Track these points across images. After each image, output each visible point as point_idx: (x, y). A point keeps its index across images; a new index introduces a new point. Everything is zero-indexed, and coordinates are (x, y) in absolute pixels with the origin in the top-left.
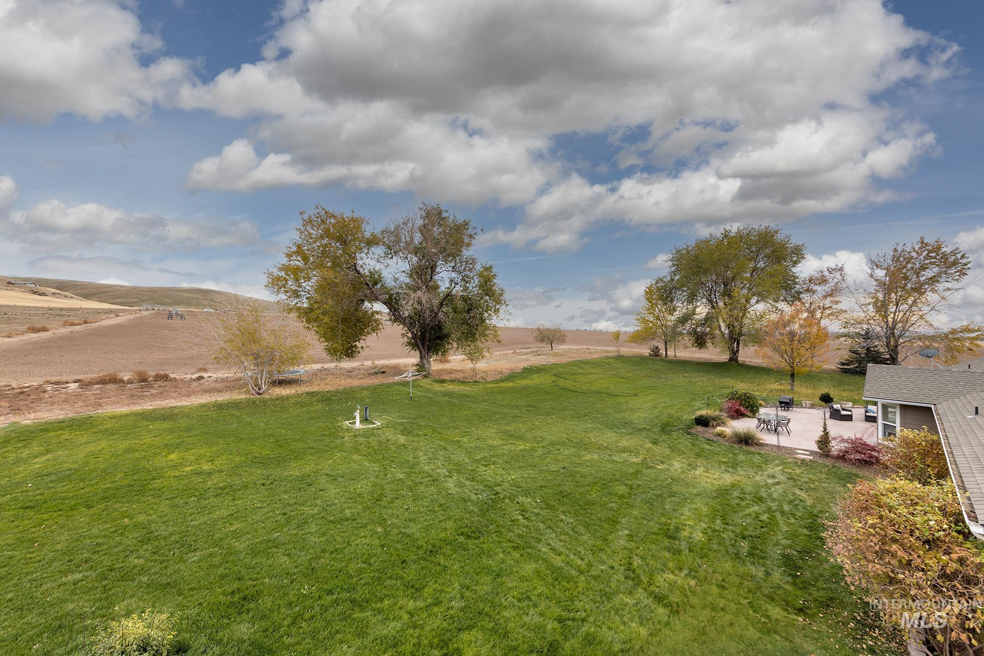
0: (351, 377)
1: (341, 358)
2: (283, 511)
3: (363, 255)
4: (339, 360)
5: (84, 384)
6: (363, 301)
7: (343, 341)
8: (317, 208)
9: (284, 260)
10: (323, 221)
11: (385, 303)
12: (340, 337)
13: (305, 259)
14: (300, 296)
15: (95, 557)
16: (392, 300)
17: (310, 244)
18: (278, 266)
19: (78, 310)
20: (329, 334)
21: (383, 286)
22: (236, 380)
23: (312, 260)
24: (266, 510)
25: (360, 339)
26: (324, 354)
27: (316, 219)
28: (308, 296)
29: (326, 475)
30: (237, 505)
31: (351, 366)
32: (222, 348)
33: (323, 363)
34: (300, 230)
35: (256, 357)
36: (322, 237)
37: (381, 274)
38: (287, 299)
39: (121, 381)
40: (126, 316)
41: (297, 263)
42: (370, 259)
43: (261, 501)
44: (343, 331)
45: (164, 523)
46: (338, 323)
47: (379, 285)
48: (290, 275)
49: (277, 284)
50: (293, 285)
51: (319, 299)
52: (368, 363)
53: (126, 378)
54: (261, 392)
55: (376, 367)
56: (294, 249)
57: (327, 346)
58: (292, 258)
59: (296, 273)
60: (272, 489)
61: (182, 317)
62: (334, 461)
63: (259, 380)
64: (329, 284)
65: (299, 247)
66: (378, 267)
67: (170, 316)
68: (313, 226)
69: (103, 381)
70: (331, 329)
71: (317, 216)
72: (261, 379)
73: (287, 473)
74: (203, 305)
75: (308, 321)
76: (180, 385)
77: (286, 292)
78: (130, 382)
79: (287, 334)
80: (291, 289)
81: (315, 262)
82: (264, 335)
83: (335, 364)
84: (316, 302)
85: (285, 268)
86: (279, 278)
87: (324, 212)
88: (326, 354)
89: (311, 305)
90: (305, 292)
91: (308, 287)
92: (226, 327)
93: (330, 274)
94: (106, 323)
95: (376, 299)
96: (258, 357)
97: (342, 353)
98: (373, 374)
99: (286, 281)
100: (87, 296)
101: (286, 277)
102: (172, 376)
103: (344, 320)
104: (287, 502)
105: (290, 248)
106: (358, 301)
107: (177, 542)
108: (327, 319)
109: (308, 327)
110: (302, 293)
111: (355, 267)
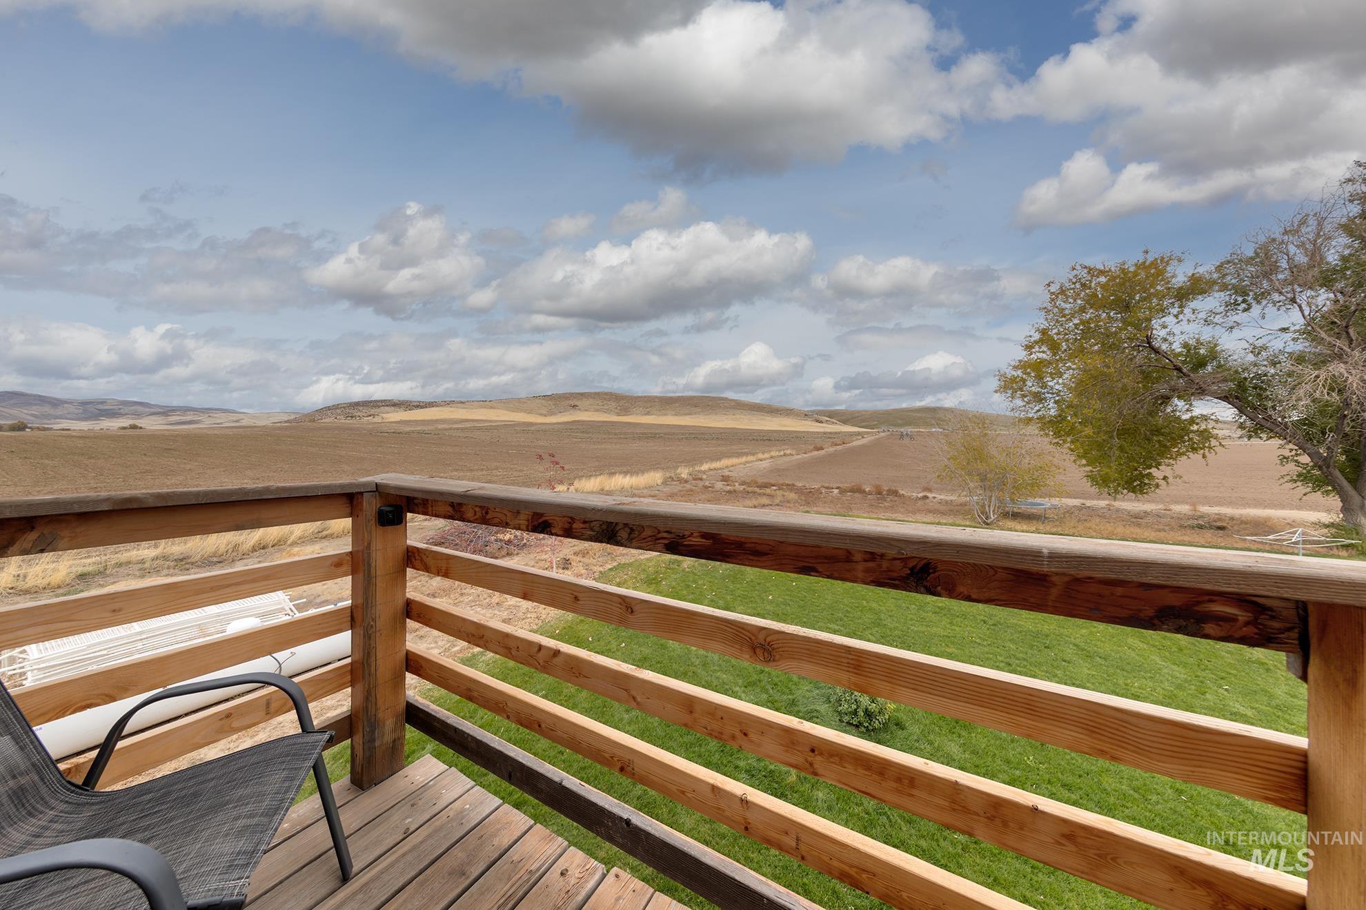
0: (1139, 525)
1: (1116, 492)
2: (1008, 660)
3: (1169, 320)
4: (1114, 494)
5: (843, 491)
6: (1166, 399)
7: (1120, 464)
8: (1074, 269)
9: (1022, 355)
10: (1083, 285)
11: (1225, 398)
12: (1113, 459)
13: (1054, 347)
14: (1045, 399)
15: (845, 619)
16: (1245, 390)
17: (1062, 325)
18: (1013, 363)
19: (839, 433)
20: (1094, 452)
21: (1219, 366)
22: (961, 505)
23: (1065, 347)
24: (986, 649)
25: (1159, 464)
26: (1087, 486)
27: (1073, 286)
28: (1057, 398)
29: (1075, 645)
30: (955, 630)
31: (1142, 509)
32: (946, 466)
33: (1085, 498)
34: (1045, 308)
35: (983, 478)
36: (1083, 310)
37: (1216, 345)
38: (1025, 406)
39: (864, 492)
40: (869, 437)
41: (1041, 355)
42: (1185, 322)
43: (980, 638)
44: (1121, 449)
45: (890, 616)
46: (1112, 437)
47: (1209, 368)
48: (1029, 374)
49: (1012, 387)
50: (1033, 385)
51: (1075, 401)
52: (1184, 509)
53: (867, 490)
54: (989, 522)
55: (1201, 517)
56: (1037, 336)
57: (1091, 471)
58: (1034, 350)
59: (1037, 369)
60: (994, 630)
61: (911, 437)
62: (1091, 633)
63: (987, 508)
64: (1095, 378)
65: (1044, 332)
66: (1206, 334)
67: (902, 436)
68: (1067, 297)
69: (853, 490)
70: (1098, 446)
71: (1074, 280)
72: (989, 506)
73: (1015, 621)
74: (932, 425)
75: (1057, 434)
76: (908, 502)
77: (1024, 396)
78: (870, 493)
79: (1023, 451)
80: (1030, 392)
81: (1070, 349)
82: (994, 452)
83: (1107, 502)
84: (1069, 407)
85: (1023, 365)
86: (1013, 380)
87: (1086, 271)
88: (1089, 484)
89: (1062, 410)
90: (1053, 394)
91: (1057, 387)
92: (950, 443)
93: (1097, 362)
94: (855, 443)
95: (1201, 392)
96: (986, 479)
97: (1119, 485)
98: (1193, 527)
99: (1024, 381)
100: (845, 422)
101: (1024, 376)
102: (901, 492)
103: (1123, 433)
104: (1012, 652)
105: (1031, 336)
106: (1157, 399)
107: (899, 637)
108: (1088, 431)
109: (1057, 443)
110: (1047, 395)
111: (1149, 343)
